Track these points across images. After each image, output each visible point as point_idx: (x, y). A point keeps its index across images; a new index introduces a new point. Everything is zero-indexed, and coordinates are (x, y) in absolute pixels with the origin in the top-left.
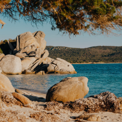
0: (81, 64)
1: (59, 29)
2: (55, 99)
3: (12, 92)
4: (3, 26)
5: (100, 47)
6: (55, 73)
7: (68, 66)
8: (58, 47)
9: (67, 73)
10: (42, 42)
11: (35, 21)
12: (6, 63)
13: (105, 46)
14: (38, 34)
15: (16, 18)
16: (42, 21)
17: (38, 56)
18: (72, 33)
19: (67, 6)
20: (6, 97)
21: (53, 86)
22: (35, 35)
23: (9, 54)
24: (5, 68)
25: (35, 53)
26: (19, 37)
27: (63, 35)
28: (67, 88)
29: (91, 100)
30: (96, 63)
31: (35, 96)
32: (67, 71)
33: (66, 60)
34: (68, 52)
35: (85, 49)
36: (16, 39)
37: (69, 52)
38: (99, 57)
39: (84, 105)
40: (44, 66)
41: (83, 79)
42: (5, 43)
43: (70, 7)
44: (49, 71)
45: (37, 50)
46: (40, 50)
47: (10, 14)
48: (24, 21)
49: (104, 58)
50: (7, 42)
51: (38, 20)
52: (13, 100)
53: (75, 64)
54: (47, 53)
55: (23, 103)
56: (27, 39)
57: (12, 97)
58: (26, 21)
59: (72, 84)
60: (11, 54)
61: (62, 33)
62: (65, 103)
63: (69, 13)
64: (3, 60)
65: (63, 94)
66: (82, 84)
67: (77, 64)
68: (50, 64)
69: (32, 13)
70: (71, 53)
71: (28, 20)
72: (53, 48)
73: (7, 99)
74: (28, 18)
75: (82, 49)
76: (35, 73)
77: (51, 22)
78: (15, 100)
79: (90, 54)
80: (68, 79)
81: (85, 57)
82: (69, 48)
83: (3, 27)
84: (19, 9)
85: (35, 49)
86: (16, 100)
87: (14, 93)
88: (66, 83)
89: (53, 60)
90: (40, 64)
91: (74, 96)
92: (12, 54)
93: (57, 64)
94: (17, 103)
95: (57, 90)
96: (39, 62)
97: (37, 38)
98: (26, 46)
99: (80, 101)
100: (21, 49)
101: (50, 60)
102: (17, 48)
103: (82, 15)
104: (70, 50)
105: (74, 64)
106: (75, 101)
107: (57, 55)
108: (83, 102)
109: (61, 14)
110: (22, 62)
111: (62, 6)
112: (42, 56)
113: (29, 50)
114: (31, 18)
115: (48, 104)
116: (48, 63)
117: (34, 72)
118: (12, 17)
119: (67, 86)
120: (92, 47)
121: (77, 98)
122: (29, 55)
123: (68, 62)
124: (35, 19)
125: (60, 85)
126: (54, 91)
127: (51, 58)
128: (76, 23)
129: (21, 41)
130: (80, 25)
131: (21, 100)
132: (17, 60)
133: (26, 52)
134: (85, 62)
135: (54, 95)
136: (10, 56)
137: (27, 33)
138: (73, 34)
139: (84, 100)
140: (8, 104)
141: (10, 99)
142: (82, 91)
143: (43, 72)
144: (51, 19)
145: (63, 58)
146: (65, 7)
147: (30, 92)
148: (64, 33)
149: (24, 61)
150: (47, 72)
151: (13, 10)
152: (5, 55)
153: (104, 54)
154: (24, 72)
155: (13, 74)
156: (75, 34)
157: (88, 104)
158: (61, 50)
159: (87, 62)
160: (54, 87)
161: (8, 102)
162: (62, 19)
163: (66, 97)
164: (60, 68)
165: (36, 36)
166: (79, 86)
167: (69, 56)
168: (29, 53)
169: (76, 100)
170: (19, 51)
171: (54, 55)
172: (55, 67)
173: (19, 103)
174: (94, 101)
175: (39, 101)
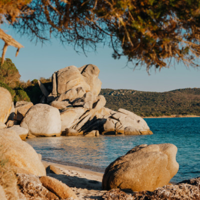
0: (158, 117)
1: (127, 56)
2: (118, 184)
3: (40, 176)
4: (18, 51)
5: (189, 91)
6: (116, 133)
7: (139, 121)
8: (121, 91)
9: (137, 134)
10: (94, 82)
11: (80, 42)
12: (35, 118)
13: (197, 89)
14: (88, 70)
15: (44, 37)
16: (94, 42)
17: (88, 106)
18: (152, 64)
19: (144, 11)
20: (29, 186)
21: (114, 162)
22: (84, 71)
23: (41, 103)
24: (33, 125)
25: (82, 101)
26: (57, 74)
27: (134, 69)
28: (139, 165)
29: (186, 188)
30: (183, 116)
31: (82, 177)
32: (136, 130)
33: (134, 111)
34: (137, 99)
35: (165, 93)
36: (53, 78)
37: (139, 98)
38: (188, 106)
39: (173, 198)
40: (98, 122)
41: (167, 147)
42: (33, 85)
43: (150, 12)
44: (107, 130)
45: (87, 96)
46: (91, 96)
47: (34, 29)
48: (61, 42)
49: (195, 108)
50: (38, 83)
51: (87, 40)
52: (41, 190)
53: (149, 117)
54: (103, 101)
55: (60, 195)
56: (70, 78)
57: (40, 185)
58: (64, 43)
59: (149, 157)
60: (43, 103)
61: (133, 64)
62: (137, 195)
63: (148, 23)
64: (30, 112)
65: (133, 177)
66: (166, 157)
67: (152, 117)
68: (108, 119)
69: (75, 28)
70: (142, 100)
71: (68, 40)
72: (112, 92)
73: (31, 189)
74: (68, 37)
75: (160, 93)
76: (84, 134)
77: (111, 44)
78: (45, 191)
79: (173, 102)
80: (141, 148)
81: (165, 107)
82: (139, 92)
83: (18, 53)
84: (49, 17)
85: (83, 94)
86: (48, 191)
87: (44, 177)
88: (138, 155)
89: (113, 112)
90: (92, 118)
91: (153, 180)
92: (46, 103)
93: (120, 119)
94: (49, 196)
95: (122, 168)
96: (89, 116)
97: (87, 75)
98: (68, 89)
99: (164, 190)
100: (60, 94)
101: (108, 112)
102: (53, 93)
103: (174, 27)
104: (141, 95)
105: (147, 117)
106: (157, 191)
107: (119, 103)
108: (171, 192)
109: (132, 25)
110: (62, 115)
111: (134, 10)
112: (95, 105)
113: (73, 96)
114: (74, 37)
115: (106, 197)
116: (105, 118)
117: (82, 132)
118: (36, 34)
119: (139, 162)
120: (176, 90)
121: (157, 182)
122: (73, 104)
123: (137, 114)
124: (81, 38)
125: (128, 159)
126: (117, 170)
127: (110, 108)
128: (162, 44)
129: (59, 81)
130: (170, 47)
131: (55, 190)
132: (53, 112)
133: (67, 100)
134: (165, 115)
135: (117, 178)
136: (42, 106)
137: (70, 68)
138: (154, 66)
139: (172, 189)
140: (33, 197)
141: (36, 188)
142: (166, 169)
143: (96, 133)
144: (111, 38)
145: (129, 108)
146: (140, 12)
147: (74, 169)
148: (137, 64)
149: (65, 114)
150: (103, 133)
151: (39, 21)
152: (34, 104)
153: (196, 101)
154: (65, 133)
155: (47, 136)
156: (159, 67)
157: (181, 197)
158: (125, 95)
159: (168, 115)
160: (116, 163)
161: (32, 195)
162: (134, 36)
163: (138, 180)
164: (125, 126)
165: (85, 73)
166: (161, 160)
167: (139, 104)
168: (73, 100)
169: (157, 189)
170: (56, 97)
171: (114, 104)
172: (116, 124)
173: (52, 196)
174: (191, 190)
175: (89, 188)
